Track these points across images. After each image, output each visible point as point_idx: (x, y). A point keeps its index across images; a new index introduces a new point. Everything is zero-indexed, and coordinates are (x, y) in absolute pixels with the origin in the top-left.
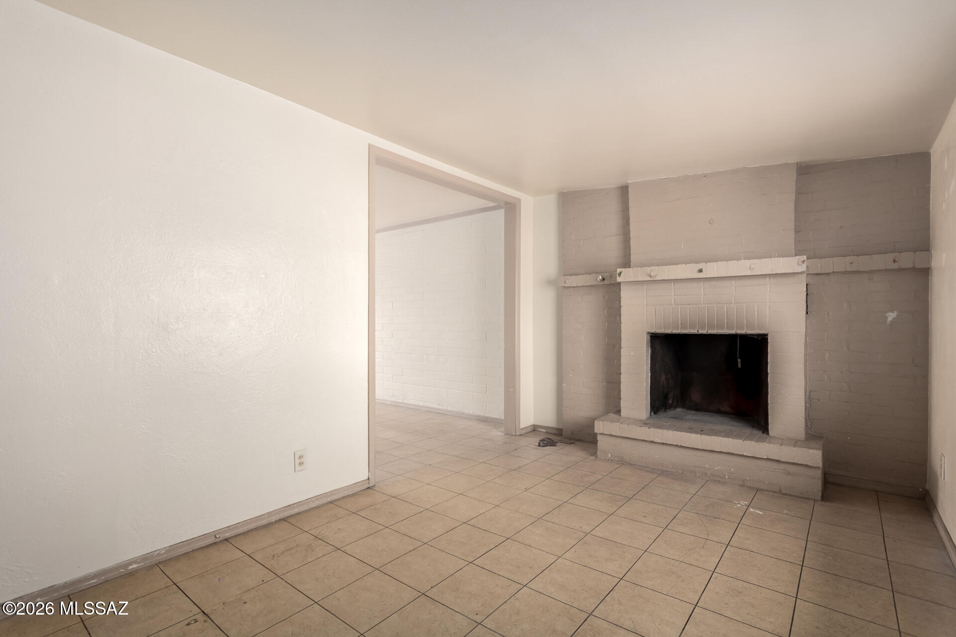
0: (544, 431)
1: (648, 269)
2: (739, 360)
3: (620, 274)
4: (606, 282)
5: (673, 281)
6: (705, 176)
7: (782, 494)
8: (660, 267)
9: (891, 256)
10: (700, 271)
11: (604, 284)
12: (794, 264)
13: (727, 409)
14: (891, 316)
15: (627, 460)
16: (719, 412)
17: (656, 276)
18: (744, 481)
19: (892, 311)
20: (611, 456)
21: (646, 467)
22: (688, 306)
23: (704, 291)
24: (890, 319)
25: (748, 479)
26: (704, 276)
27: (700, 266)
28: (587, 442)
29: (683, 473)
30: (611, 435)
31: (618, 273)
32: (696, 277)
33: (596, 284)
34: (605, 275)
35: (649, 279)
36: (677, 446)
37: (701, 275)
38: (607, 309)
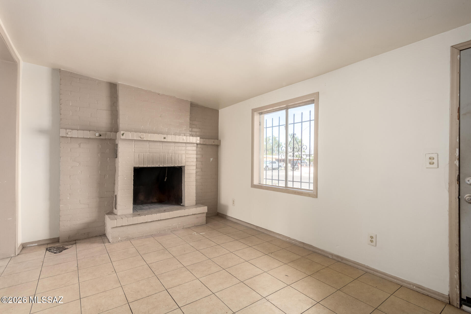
0: (36, 244)
1: (140, 134)
2: (166, 178)
3: (123, 134)
4: (101, 137)
5: (148, 141)
6: (159, 94)
7: (197, 226)
8: (146, 134)
9: (213, 140)
10: (165, 138)
11: (100, 138)
12: (197, 140)
13: (156, 201)
14: (211, 159)
15: (131, 237)
16: (152, 203)
17: (144, 138)
18: (183, 226)
19: (212, 158)
20: (120, 238)
21: (142, 236)
22: (155, 154)
23: (162, 147)
24: (211, 160)
25: (185, 225)
26: (166, 141)
27: (165, 136)
28: (82, 239)
29: (160, 232)
30: (122, 226)
31: (122, 133)
32: (163, 141)
33: (95, 137)
34: (101, 133)
35: (140, 139)
36: (159, 220)
37: (165, 140)
38: (100, 153)
